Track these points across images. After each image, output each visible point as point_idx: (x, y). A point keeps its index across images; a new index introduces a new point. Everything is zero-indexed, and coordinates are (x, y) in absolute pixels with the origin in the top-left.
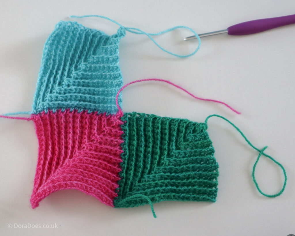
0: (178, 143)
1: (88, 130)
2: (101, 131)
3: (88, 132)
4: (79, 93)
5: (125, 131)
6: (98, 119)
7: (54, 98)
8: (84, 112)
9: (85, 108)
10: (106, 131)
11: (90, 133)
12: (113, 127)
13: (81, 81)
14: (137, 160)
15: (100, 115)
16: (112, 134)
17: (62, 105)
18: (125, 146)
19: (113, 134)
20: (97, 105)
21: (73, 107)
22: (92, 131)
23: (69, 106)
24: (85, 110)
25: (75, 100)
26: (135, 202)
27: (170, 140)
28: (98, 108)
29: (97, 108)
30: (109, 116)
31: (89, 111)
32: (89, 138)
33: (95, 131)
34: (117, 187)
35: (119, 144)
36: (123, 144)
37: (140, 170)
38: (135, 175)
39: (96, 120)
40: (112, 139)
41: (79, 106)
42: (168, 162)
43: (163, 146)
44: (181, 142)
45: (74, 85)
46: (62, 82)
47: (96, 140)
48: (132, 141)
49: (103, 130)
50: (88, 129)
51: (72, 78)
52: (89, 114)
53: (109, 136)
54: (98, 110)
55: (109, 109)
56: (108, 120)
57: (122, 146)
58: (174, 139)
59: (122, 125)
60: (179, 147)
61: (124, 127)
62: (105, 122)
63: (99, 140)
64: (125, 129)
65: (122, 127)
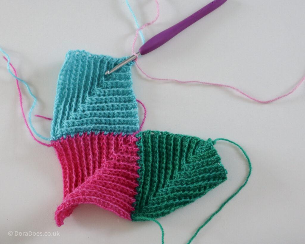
0: (188, 157)
1: (106, 150)
2: (118, 150)
3: (106, 152)
5: (140, 147)
6: (115, 140)
7: (71, 123)
9: (101, 130)
10: (123, 149)
11: (108, 153)
12: (130, 145)
13: (96, 105)
14: (152, 176)
15: (116, 136)
16: (129, 151)
17: (79, 129)
18: (141, 163)
20: (113, 126)
21: (90, 130)
22: (110, 151)
23: (86, 130)
24: (102, 132)
25: (91, 123)
27: (181, 155)
29: (113, 130)
30: (125, 136)
31: (105, 133)
32: (107, 157)
33: (113, 150)
34: (134, 201)
36: (139, 160)
37: (155, 185)
38: (151, 190)
39: (113, 140)
40: (129, 156)
41: (96, 129)
42: (179, 175)
43: (175, 162)
45: (89, 110)
46: (77, 109)
47: (114, 158)
48: (148, 158)
49: (120, 149)
50: (106, 149)
51: (87, 104)
52: (105, 135)
53: (126, 154)
54: (114, 131)
55: (125, 130)
56: (125, 140)
57: (138, 163)
58: (184, 154)
59: (137, 142)
60: (189, 161)
61: (138, 143)
62: (122, 141)
63: (117, 158)
64: (140, 146)
65: (137, 144)
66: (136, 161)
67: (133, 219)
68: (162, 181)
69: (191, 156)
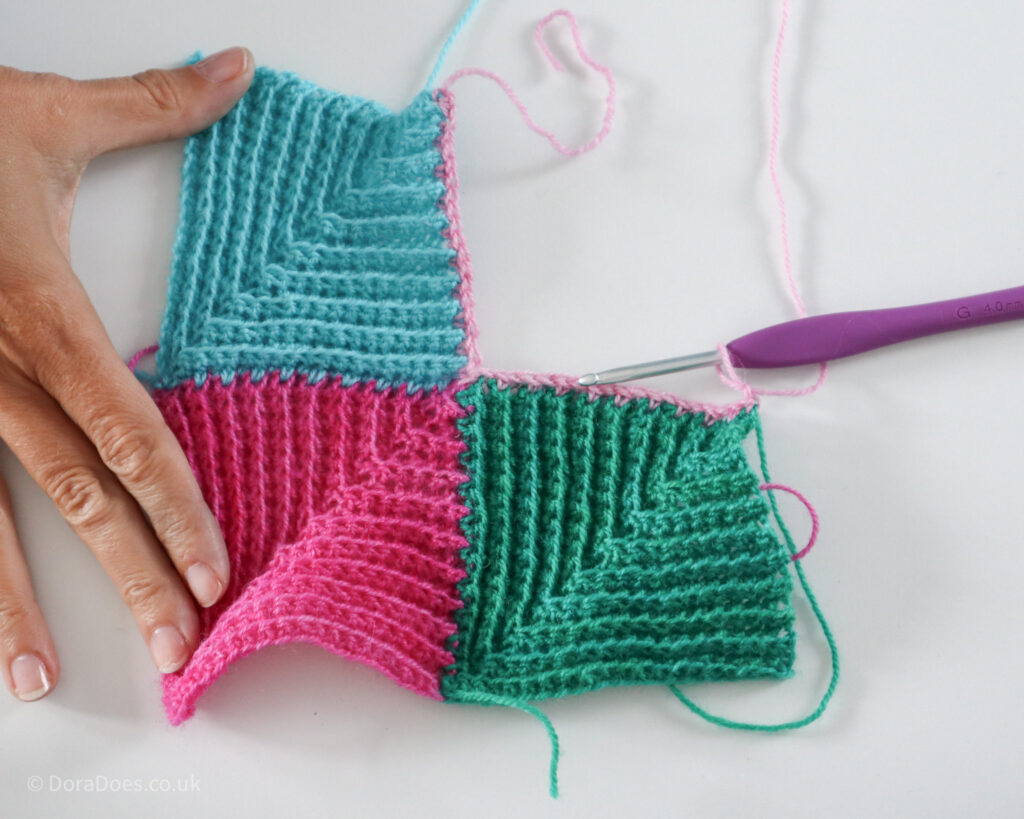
0: (649, 485)
1: (345, 443)
2: (391, 446)
3: (346, 450)
4: (309, 316)
5: (470, 441)
6: (381, 406)
8: (330, 381)
9: (331, 369)
11: (353, 453)
12: (434, 428)
13: (318, 276)
14: (516, 541)
15: (386, 394)
16: (428, 451)
17: (252, 357)
18: (472, 494)
19: (433, 452)
20: (376, 358)
21: (292, 366)
22: (361, 445)
23: (276, 363)
24: (336, 375)
25: (297, 340)
26: (513, 690)
27: (624, 476)
28: (377, 368)
29: (373, 370)
30: (419, 396)
31: (346, 380)
32: (351, 468)
33: (372, 447)
34: (452, 632)
35: (453, 486)
36: (464, 486)
37: (529, 574)
38: (512, 593)
39: (373, 408)
40: (430, 468)
41: (311, 362)
42: (618, 553)
43: (599, 495)
44: (659, 483)
45: (292, 289)
47: (374, 474)
48: (498, 476)
49: (397, 441)
50: (347, 437)
52: (347, 387)
53: (420, 461)
54: (379, 376)
55: (417, 372)
56: (416, 407)
57: (463, 494)
58: (636, 471)
59: (460, 421)
60: (652, 497)
61: (466, 426)
62: (407, 415)
63: (384, 476)
64: (470, 436)
65: (460, 427)
66: (455, 489)
67: (446, 696)
68: (554, 561)
69: (659, 479)
